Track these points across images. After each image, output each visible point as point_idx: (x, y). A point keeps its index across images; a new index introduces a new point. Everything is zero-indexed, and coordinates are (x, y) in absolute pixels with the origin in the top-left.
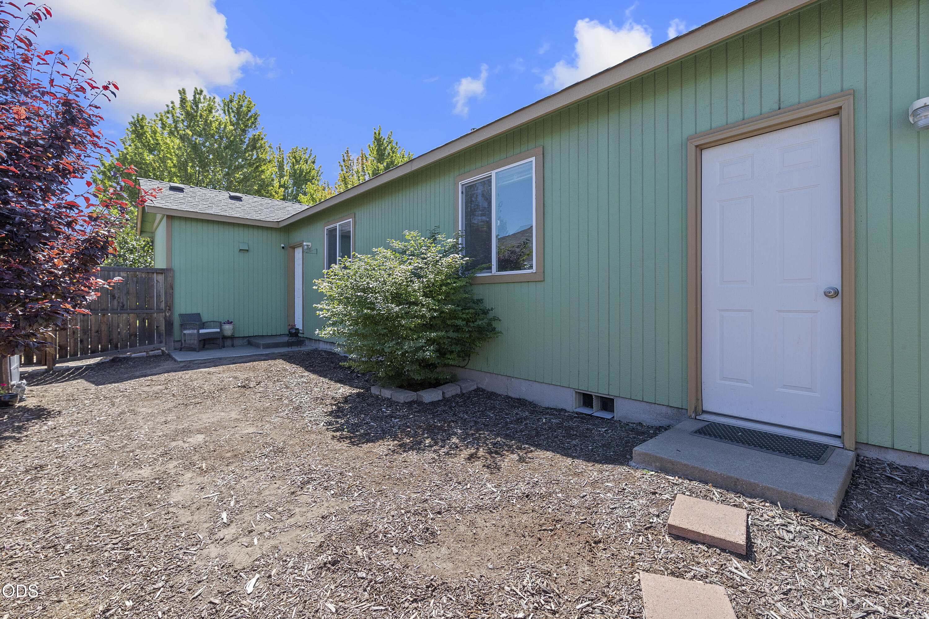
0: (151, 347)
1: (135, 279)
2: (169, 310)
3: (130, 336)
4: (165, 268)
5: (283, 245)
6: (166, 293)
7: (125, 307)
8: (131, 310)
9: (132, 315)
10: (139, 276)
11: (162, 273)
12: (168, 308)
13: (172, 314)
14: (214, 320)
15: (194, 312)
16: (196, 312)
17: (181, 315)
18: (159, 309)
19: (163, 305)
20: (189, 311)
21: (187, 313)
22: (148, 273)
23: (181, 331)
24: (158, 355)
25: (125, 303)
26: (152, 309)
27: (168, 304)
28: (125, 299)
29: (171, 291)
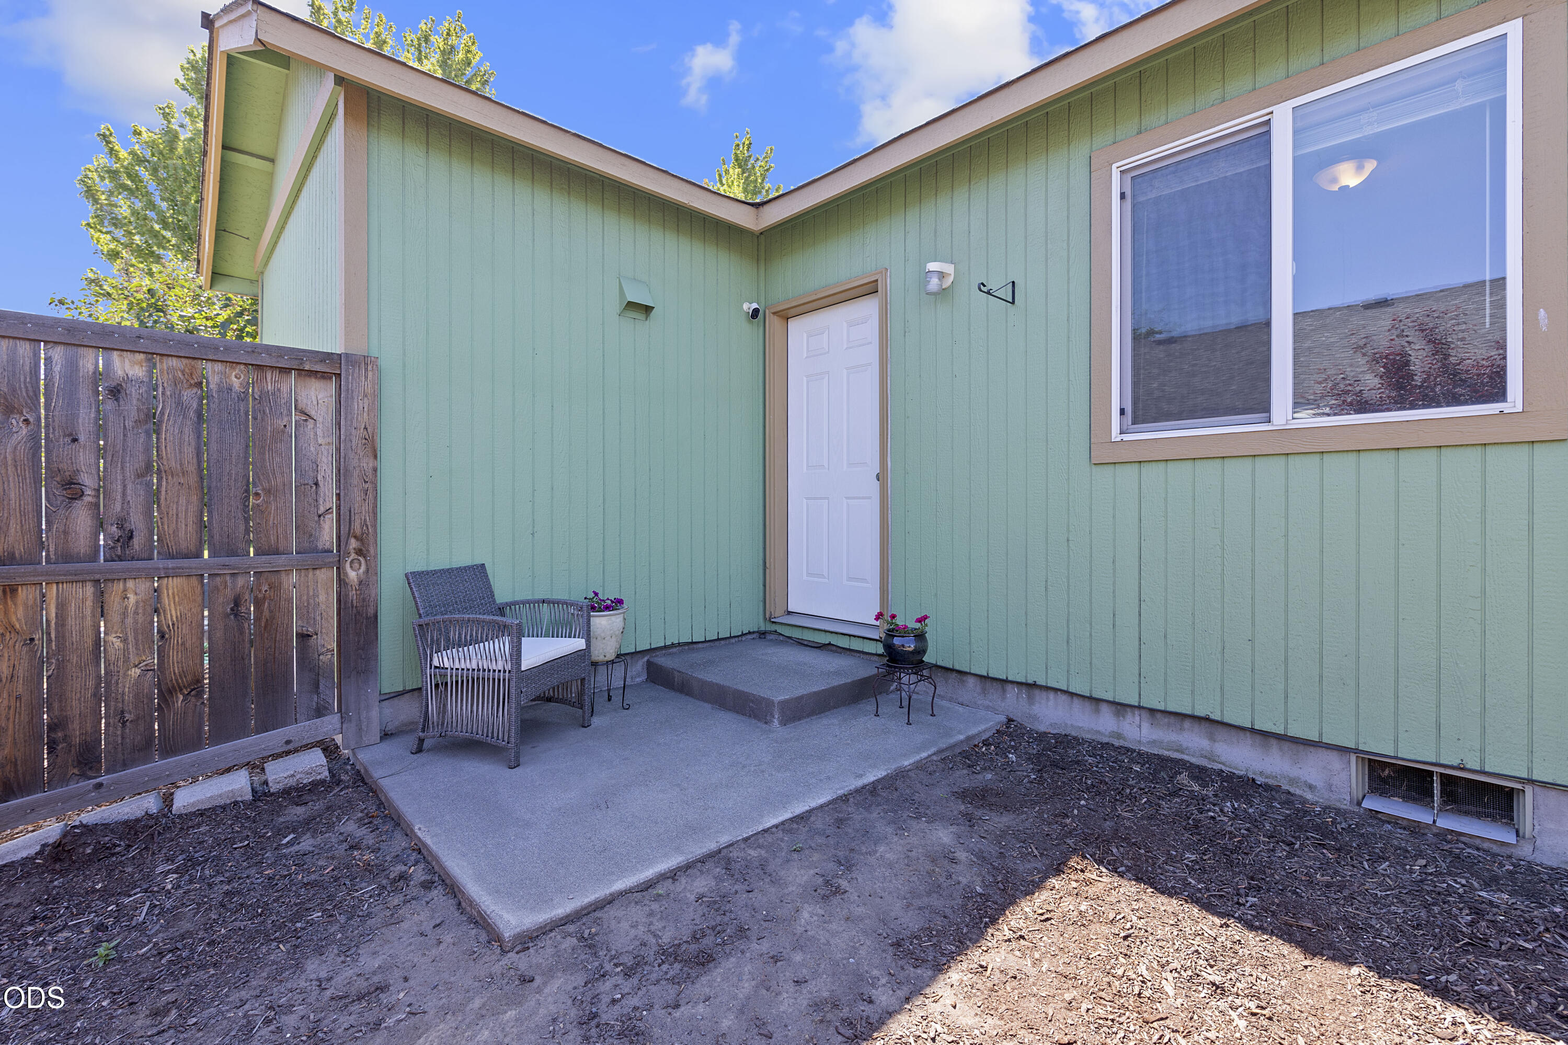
0: (274, 738)
1: (189, 395)
2: (359, 552)
3: (166, 694)
4: (338, 349)
5: (749, 307)
6: (342, 474)
7: (137, 542)
8: (171, 557)
9: (174, 584)
10: (214, 380)
11: (324, 376)
12: (353, 543)
13: (372, 573)
14: (556, 596)
15: (463, 558)
16: (468, 562)
17: (416, 579)
18: (315, 550)
19: (328, 533)
20: (440, 560)
21: (431, 568)
22: (259, 367)
23: (424, 658)
24: (315, 784)
25: (136, 521)
26: (277, 552)
27: (357, 527)
28: (136, 499)
29: (368, 464)
